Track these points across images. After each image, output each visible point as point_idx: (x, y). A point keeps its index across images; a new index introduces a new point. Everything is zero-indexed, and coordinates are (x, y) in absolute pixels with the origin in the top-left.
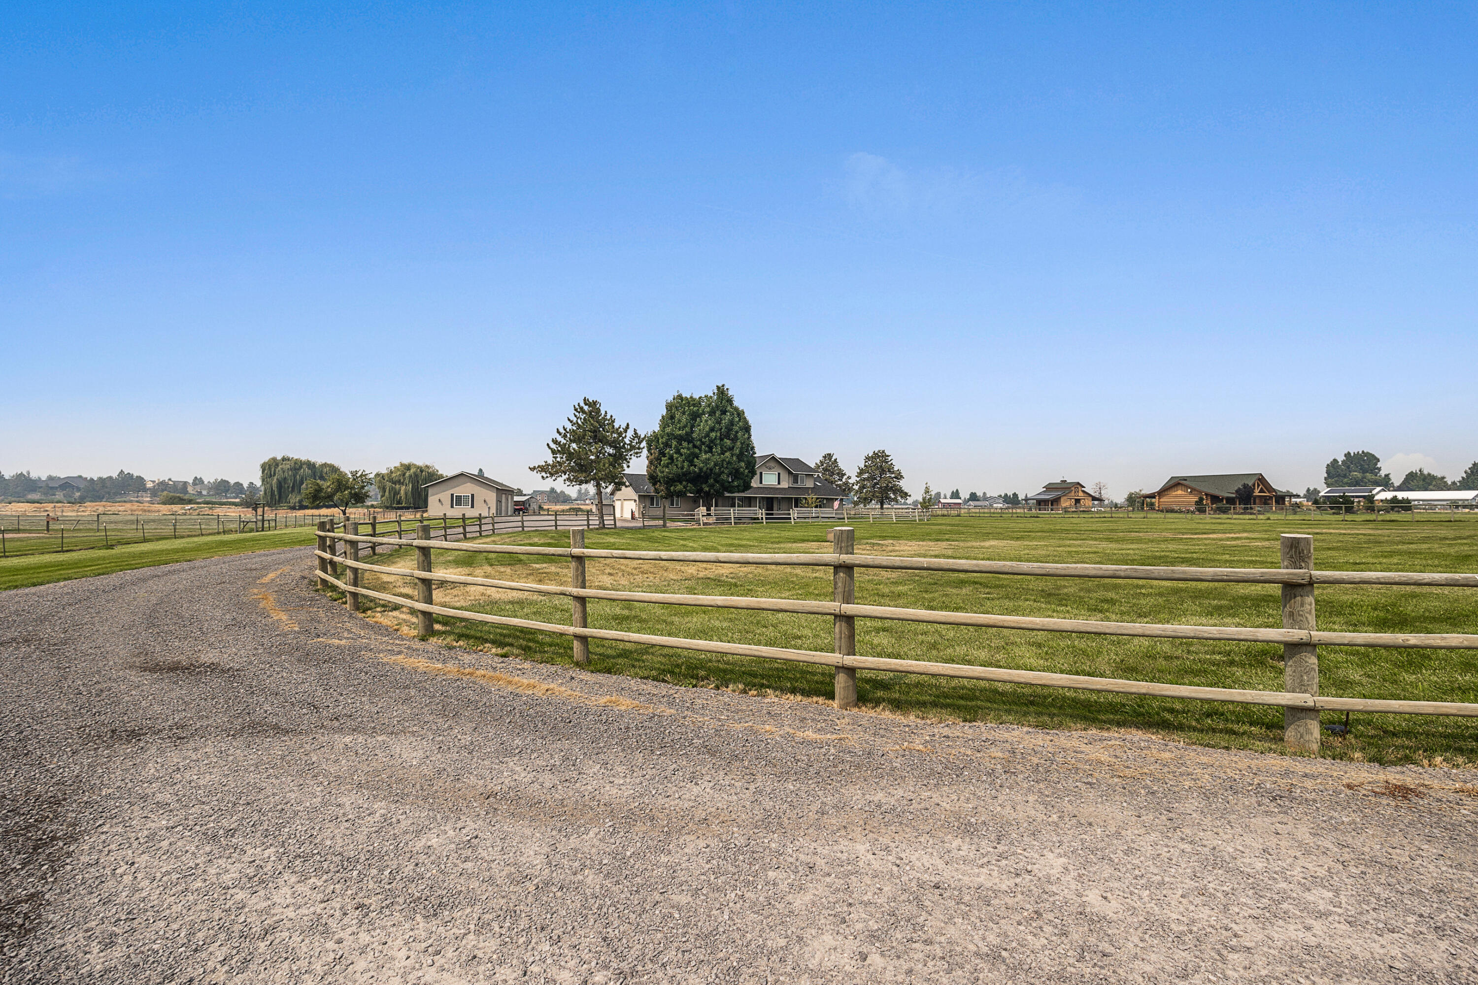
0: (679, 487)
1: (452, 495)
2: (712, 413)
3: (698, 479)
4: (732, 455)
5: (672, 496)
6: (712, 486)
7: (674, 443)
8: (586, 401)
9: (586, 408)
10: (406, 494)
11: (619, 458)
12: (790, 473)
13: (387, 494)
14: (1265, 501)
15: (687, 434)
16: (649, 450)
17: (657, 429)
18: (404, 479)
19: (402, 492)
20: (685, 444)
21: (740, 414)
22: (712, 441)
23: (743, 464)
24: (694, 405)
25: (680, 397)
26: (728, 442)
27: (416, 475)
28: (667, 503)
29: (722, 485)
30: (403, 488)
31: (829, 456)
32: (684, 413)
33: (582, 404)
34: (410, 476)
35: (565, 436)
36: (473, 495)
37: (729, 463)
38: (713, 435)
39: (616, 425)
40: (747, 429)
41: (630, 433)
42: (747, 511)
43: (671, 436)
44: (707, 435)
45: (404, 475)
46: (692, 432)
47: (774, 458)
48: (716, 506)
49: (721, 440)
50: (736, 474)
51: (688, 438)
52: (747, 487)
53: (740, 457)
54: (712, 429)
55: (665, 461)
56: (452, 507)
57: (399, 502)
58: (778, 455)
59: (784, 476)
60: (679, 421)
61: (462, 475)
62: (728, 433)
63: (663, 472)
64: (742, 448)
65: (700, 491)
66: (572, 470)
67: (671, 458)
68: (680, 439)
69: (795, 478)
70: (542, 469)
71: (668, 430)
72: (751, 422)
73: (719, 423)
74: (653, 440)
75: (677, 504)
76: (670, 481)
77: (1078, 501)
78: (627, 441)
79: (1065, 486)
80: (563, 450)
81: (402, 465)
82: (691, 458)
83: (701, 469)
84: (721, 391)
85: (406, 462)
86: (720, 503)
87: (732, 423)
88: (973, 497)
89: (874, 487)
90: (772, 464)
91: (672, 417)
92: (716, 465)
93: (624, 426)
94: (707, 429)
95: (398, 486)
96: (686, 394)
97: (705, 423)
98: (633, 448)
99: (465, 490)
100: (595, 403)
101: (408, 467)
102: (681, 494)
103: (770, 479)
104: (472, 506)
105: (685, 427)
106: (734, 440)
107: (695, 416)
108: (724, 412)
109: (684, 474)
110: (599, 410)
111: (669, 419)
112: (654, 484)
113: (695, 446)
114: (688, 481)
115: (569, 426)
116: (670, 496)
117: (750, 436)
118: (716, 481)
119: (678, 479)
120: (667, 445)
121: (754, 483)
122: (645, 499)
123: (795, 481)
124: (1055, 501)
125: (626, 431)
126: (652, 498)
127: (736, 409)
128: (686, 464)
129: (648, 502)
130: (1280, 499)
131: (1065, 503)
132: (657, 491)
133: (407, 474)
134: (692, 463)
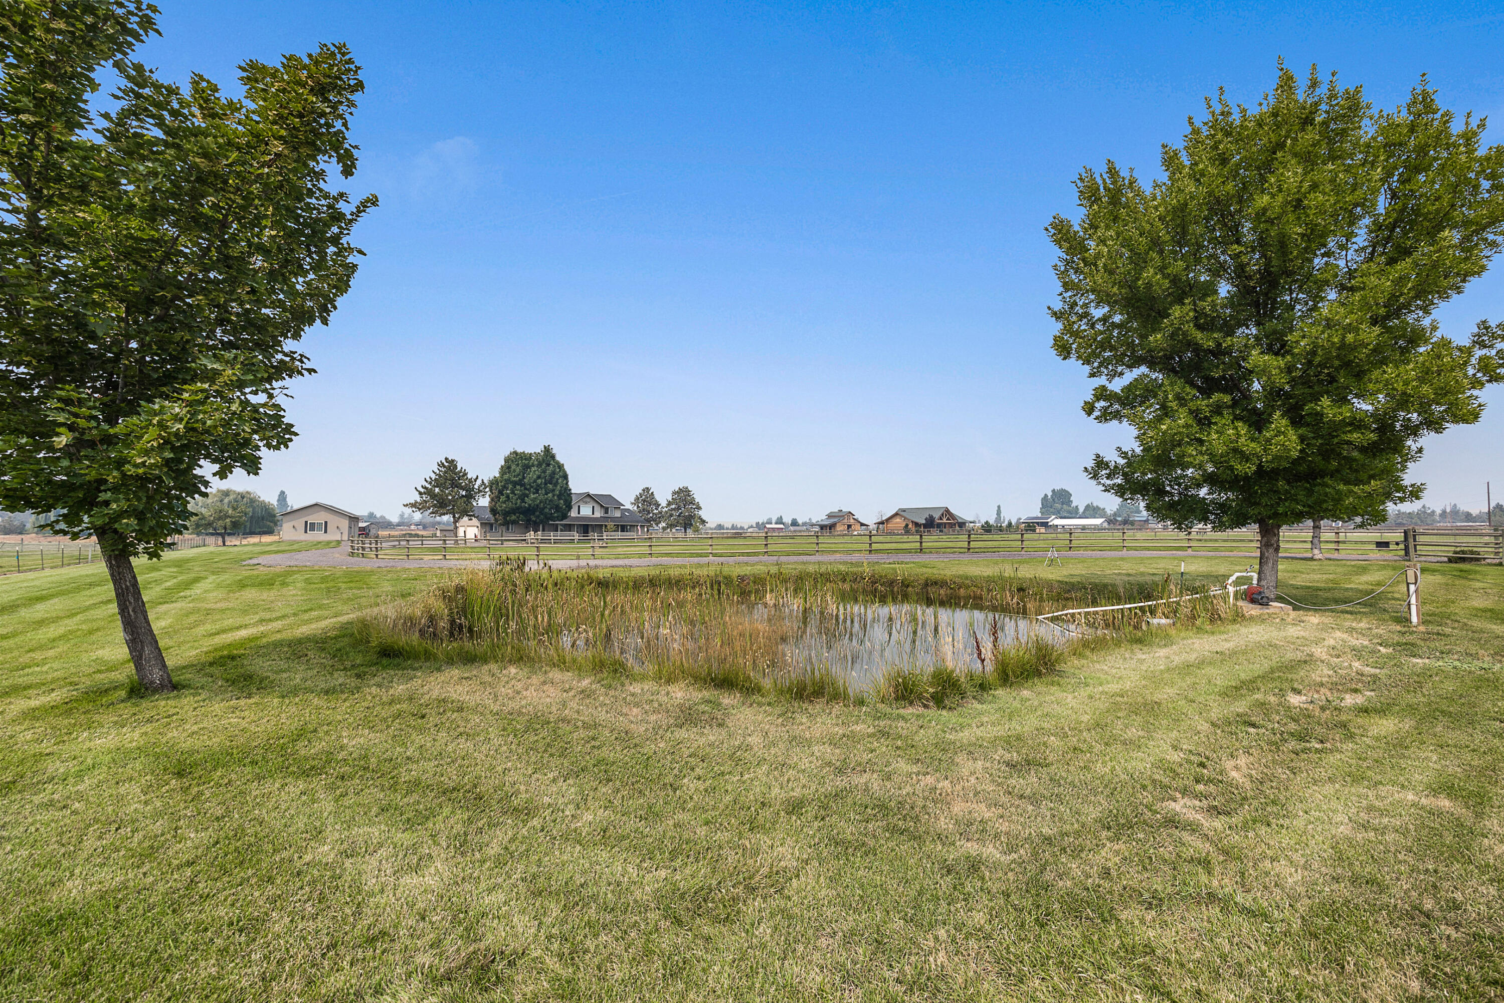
0: (513, 517)
1: (306, 522)
2: (539, 465)
3: (528, 512)
4: (554, 495)
5: (508, 524)
6: (538, 517)
7: (510, 486)
8: (446, 459)
9: (446, 464)
11: (470, 497)
12: (602, 506)
14: (952, 525)
15: (520, 480)
16: (491, 490)
17: (497, 475)
20: (518, 487)
21: (560, 467)
22: (538, 485)
23: (562, 502)
24: (525, 459)
25: (515, 453)
26: (550, 486)
27: (236, 501)
28: (504, 528)
29: (546, 517)
31: (647, 489)
32: (518, 465)
33: (444, 461)
34: (230, 502)
35: (430, 483)
36: (326, 523)
37: (550, 501)
38: (539, 481)
39: (469, 476)
40: (565, 477)
41: (479, 482)
42: (567, 535)
43: (508, 481)
44: (535, 481)
46: (524, 478)
47: (589, 495)
48: (543, 530)
49: (546, 484)
50: (557, 508)
51: (520, 483)
52: (565, 516)
53: (560, 497)
54: (539, 477)
55: (503, 498)
56: (306, 532)
58: (592, 492)
59: (597, 508)
60: (514, 471)
61: (316, 505)
62: (551, 480)
63: (502, 506)
64: (560, 491)
65: (529, 520)
66: (435, 506)
67: (508, 497)
68: (515, 484)
69: (606, 510)
70: (413, 505)
71: (506, 477)
72: (568, 472)
73: (544, 472)
74: (493, 483)
75: (512, 530)
76: (506, 513)
77: (849, 526)
78: (476, 487)
79: (840, 514)
80: (428, 492)
82: (523, 497)
83: (530, 505)
84: (547, 450)
86: (546, 529)
87: (554, 473)
88: (794, 523)
89: (679, 516)
90: (588, 499)
91: (509, 468)
92: (541, 502)
93: (475, 477)
94: (535, 477)
96: (519, 450)
97: (532, 475)
98: (480, 491)
99: (318, 518)
100: (453, 461)
102: (514, 522)
103: (586, 511)
104: (326, 532)
105: (519, 475)
106: (556, 484)
107: (527, 467)
108: (548, 465)
109: (518, 508)
110: (456, 467)
111: (506, 469)
112: (494, 515)
113: (526, 489)
114: (520, 513)
115: (433, 476)
116: (506, 524)
117: (567, 483)
118: (541, 513)
119: (513, 511)
120: (505, 487)
121: (573, 513)
122: (487, 526)
123: (606, 512)
124: (832, 527)
125: (475, 481)
126: (491, 525)
127: (558, 463)
128: (519, 501)
129: (488, 528)
130: (962, 525)
131: (840, 528)
132: (496, 520)
133: (226, 501)
134: (523, 501)
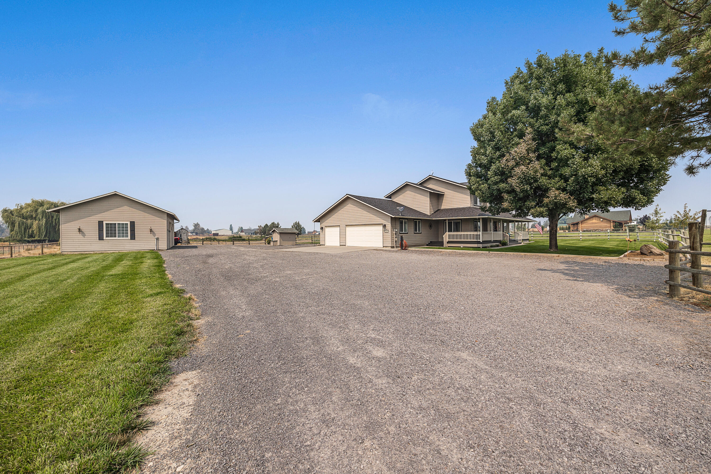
1: (100, 223)
10: (39, 228)
13: (16, 228)
18: (37, 215)
19: (35, 226)
30: (35, 223)
36: (133, 224)
45: (36, 211)
56: (101, 238)
57: (31, 236)
61: (115, 195)
75: (419, 231)
81: (33, 201)
85: (39, 198)
95: (29, 221)
99: (119, 216)
101: (41, 204)
104: (133, 237)
133: (40, 210)
